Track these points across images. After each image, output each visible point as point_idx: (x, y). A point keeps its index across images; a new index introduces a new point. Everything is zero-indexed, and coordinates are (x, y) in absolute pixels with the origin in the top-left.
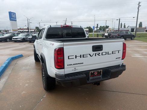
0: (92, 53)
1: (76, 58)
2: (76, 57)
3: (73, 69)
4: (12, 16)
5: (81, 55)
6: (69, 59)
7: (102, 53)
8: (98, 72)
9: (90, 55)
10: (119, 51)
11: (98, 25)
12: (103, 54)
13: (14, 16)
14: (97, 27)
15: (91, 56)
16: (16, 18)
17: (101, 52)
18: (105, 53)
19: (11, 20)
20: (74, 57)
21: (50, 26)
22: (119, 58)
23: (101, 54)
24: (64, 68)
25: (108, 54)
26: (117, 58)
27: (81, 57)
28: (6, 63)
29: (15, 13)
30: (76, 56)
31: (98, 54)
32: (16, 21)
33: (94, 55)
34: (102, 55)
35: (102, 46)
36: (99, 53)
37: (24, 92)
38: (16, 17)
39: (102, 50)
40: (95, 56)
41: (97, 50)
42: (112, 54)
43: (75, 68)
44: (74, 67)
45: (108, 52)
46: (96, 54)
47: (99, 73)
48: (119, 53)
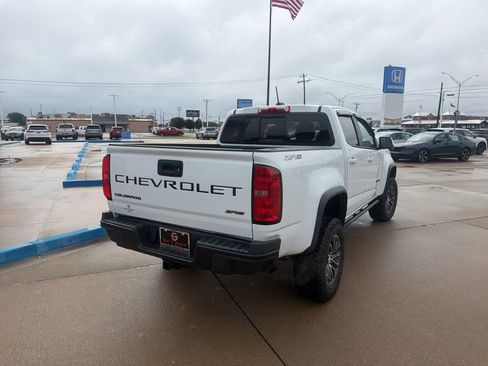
0: (158, 178)
1: (127, 182)
3: (125, 206)
4: (393, 79)
5: (135, 178)
6: (116, 180)
7: (181, 183)
8: (179, 235)
9: (153, 181)
12: (184, 186)
13: (399, 78)
15: (155, 185)
16: (403, 84)
17: (178, 180)
18: (190, 186)
19: (386, 90)
20: (125, 179)
22: (236, 213)
23: (178, 186)
25: (198, 190)
26: (229, 212)
27: (136, 183)
29: (404, 69)
31: (171, 185)
32: (401, 92)
33: (163, 183)
34: (181, 188)
35: (180, 164)
36: (175, 183)
38: (404, 80)
39: (180, 175)
40: (165, 187)
42: (212, 192)
43: (129, 206)
44: (126, 202)
45: (198, 185)
46: (165, 182)
48: (234, 194)
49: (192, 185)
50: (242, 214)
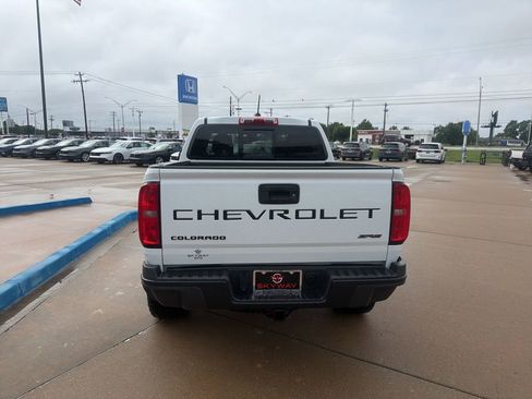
0: (257, 208)
1: (200, 218)
2: (200, 215)
3: (192, 252)
4: (187, 89)
5: (217, 212)
6: (175, 218)
7: (297, 212)
8: (286, 275)
9: (249, 212)
10: (371, 211)
11: (495, 116)
12: (301, 214)
13: (192, 88)
14: (493, 125)
15: (254, 218)
16: (196, 95)
17: (292, 208)
18: (310, 214)
19: (181, 100)
20: (194, 215)
21: (206, 120)
23: (292, 214)
24: (159, 246)
25: (322, 217)
26: (362, 236)
27: (217, 218)
28: (106, 227)
29: (196, 80)
30: (199, 212)
32: (196, 103)
34: (297, 217)
35: (294, 188)
36: (286, 212)
37: (100, 310)
38: (197, 91)
39: (296, 201)
40: (271, 217)
41: (274, 199)
42: (342, 217)
43: (198, 252)
44: (193, 247)
46: (271, 212)
47: (290, 280)
48: (370, 216)
49: (314, 211)
50: (379, 236)
